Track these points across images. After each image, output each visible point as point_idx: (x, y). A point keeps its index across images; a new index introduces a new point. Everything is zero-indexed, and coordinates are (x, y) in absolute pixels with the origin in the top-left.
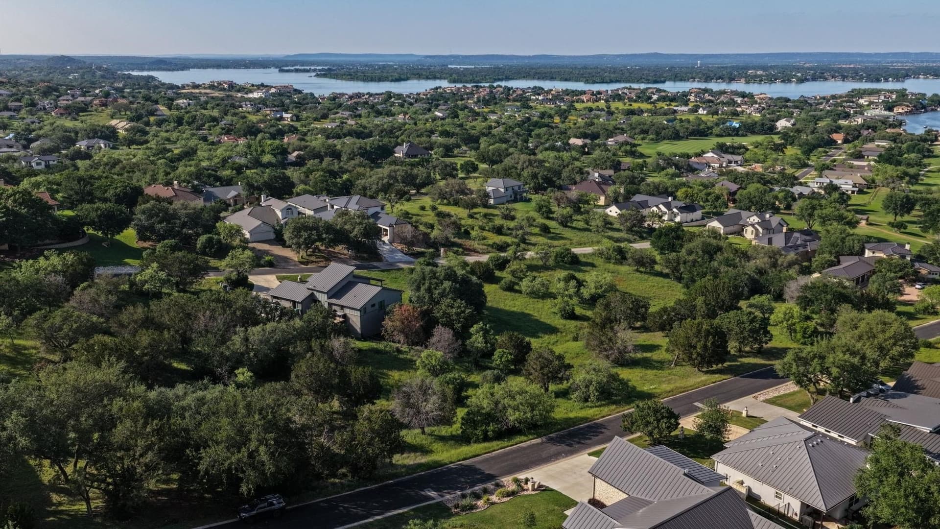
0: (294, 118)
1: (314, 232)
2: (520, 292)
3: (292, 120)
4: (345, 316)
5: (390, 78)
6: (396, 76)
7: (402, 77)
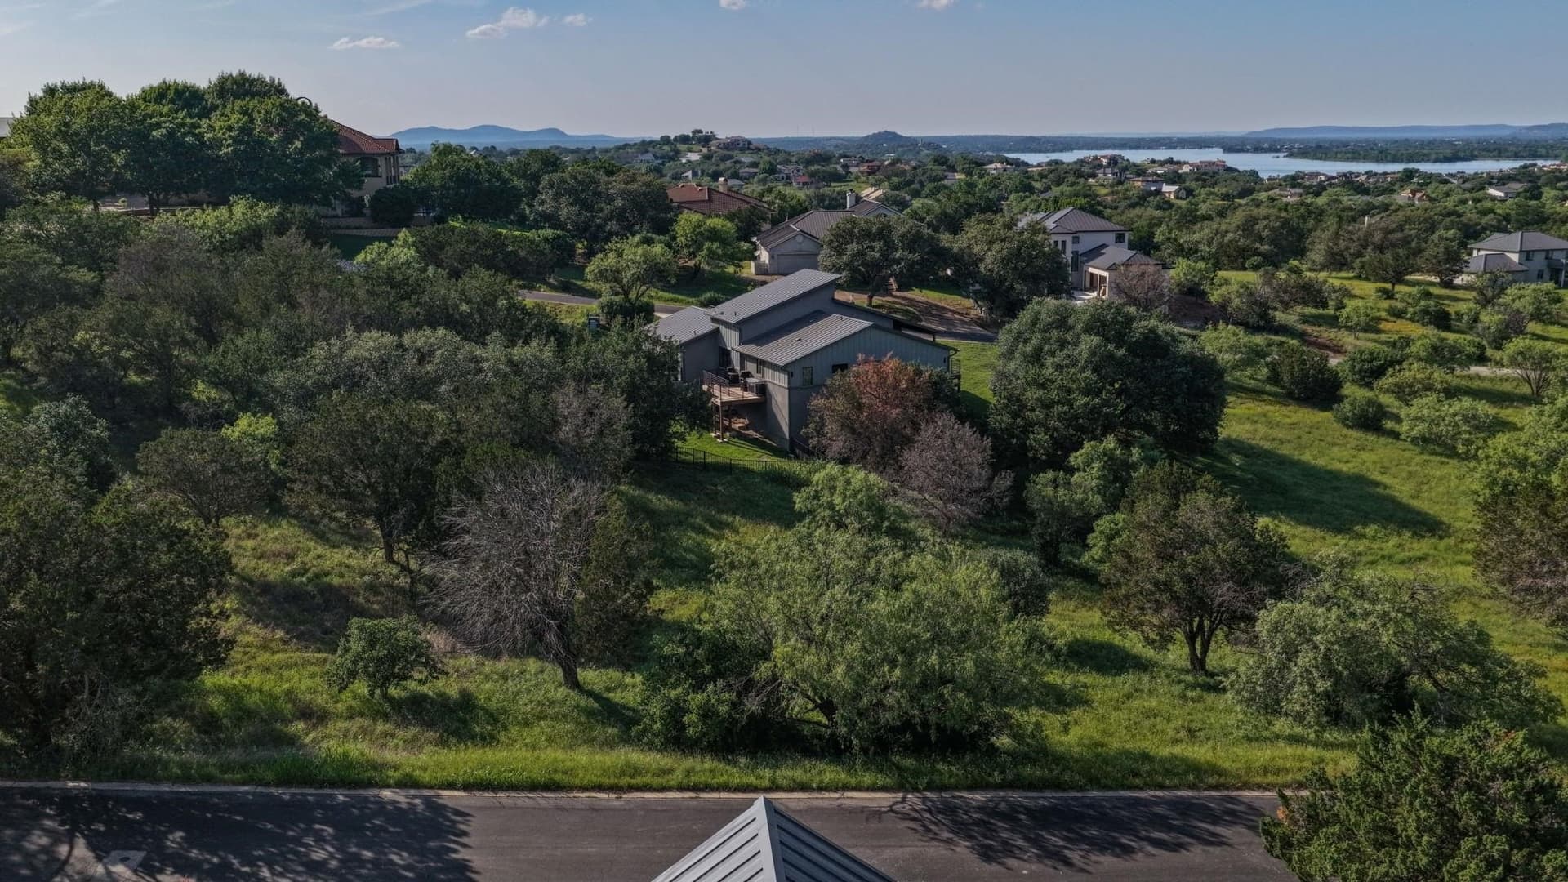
0: (1183, 194)
1: (877, 245)
2: (1396, 435)
3: (1177, 197)
4: (762, 389)
5: (1433, 156)
6: (1448, 152)
7: (1461, 154)
